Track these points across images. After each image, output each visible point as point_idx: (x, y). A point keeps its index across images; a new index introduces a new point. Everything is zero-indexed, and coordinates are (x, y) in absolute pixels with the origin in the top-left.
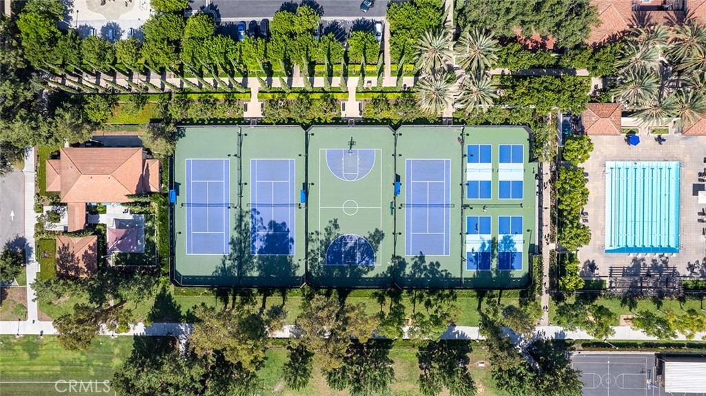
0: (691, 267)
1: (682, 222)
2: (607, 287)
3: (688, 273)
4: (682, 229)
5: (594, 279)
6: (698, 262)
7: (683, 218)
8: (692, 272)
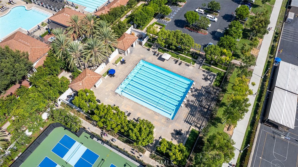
0: (206, 79)
1: (176, 72)
2: (198, 130)
3: (209, 82)
4: (181, 74)
5: (188, 136)
6: (204, 75)
7: (174, 71)
8: (209, 80)
